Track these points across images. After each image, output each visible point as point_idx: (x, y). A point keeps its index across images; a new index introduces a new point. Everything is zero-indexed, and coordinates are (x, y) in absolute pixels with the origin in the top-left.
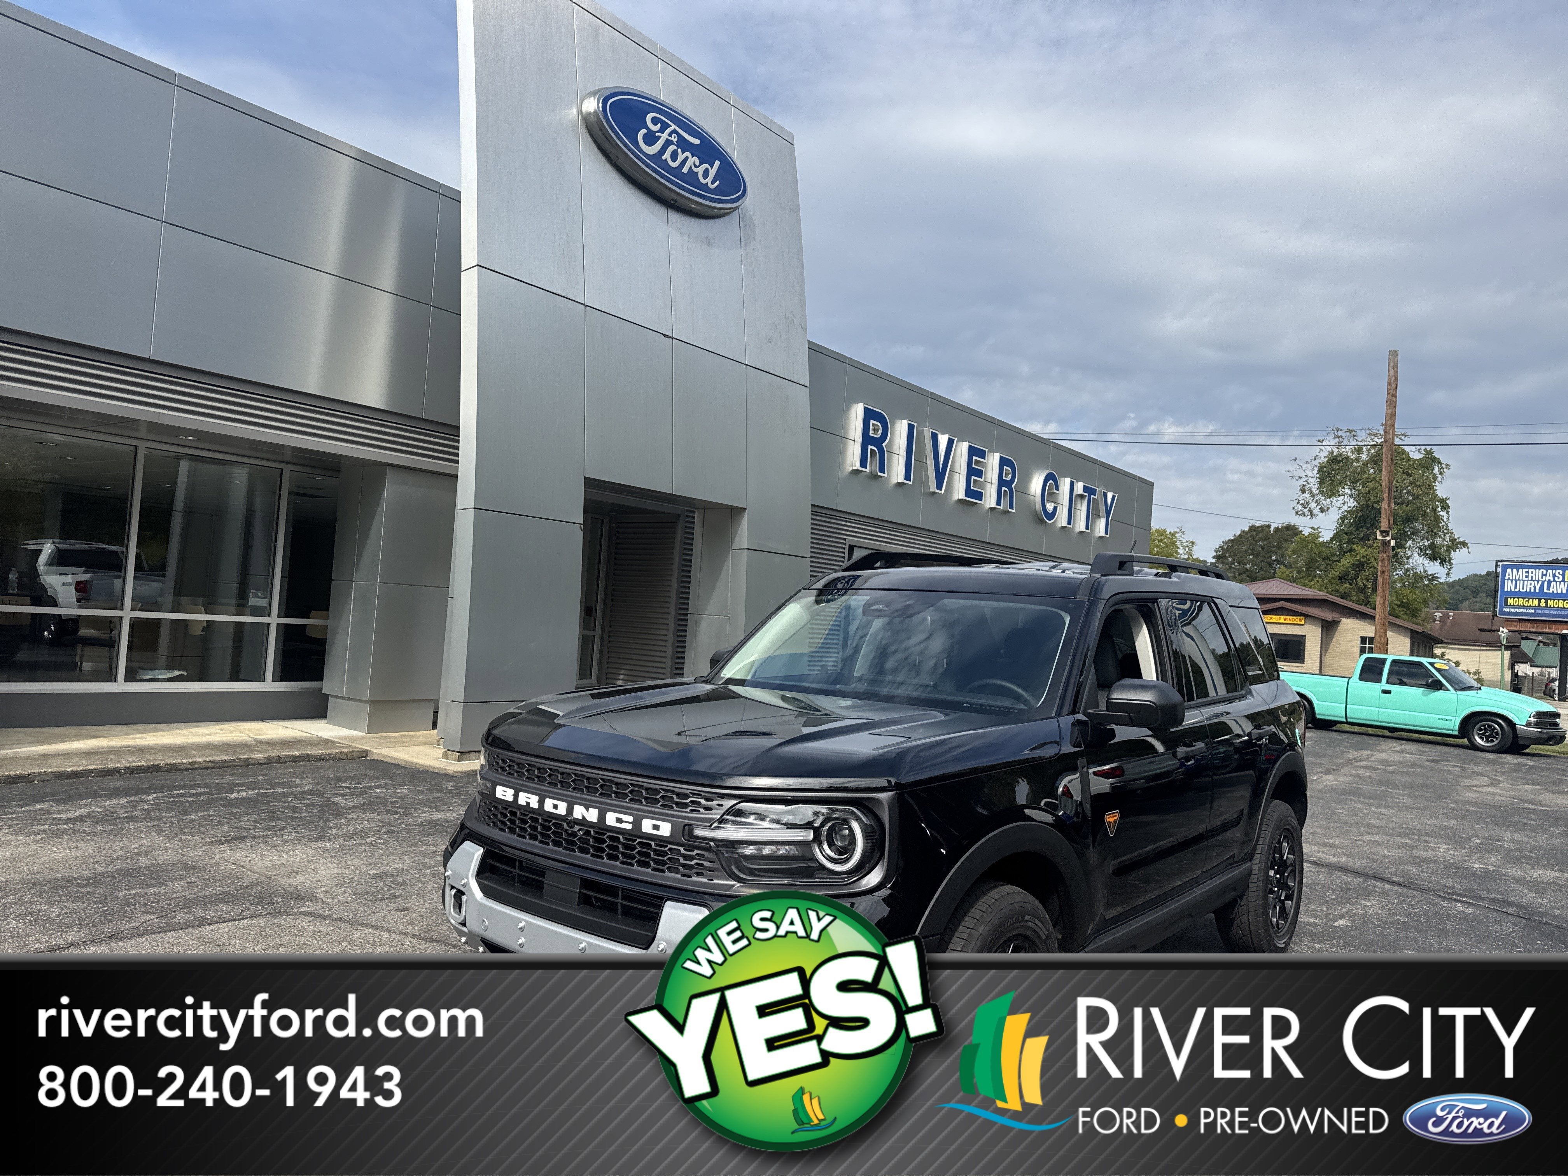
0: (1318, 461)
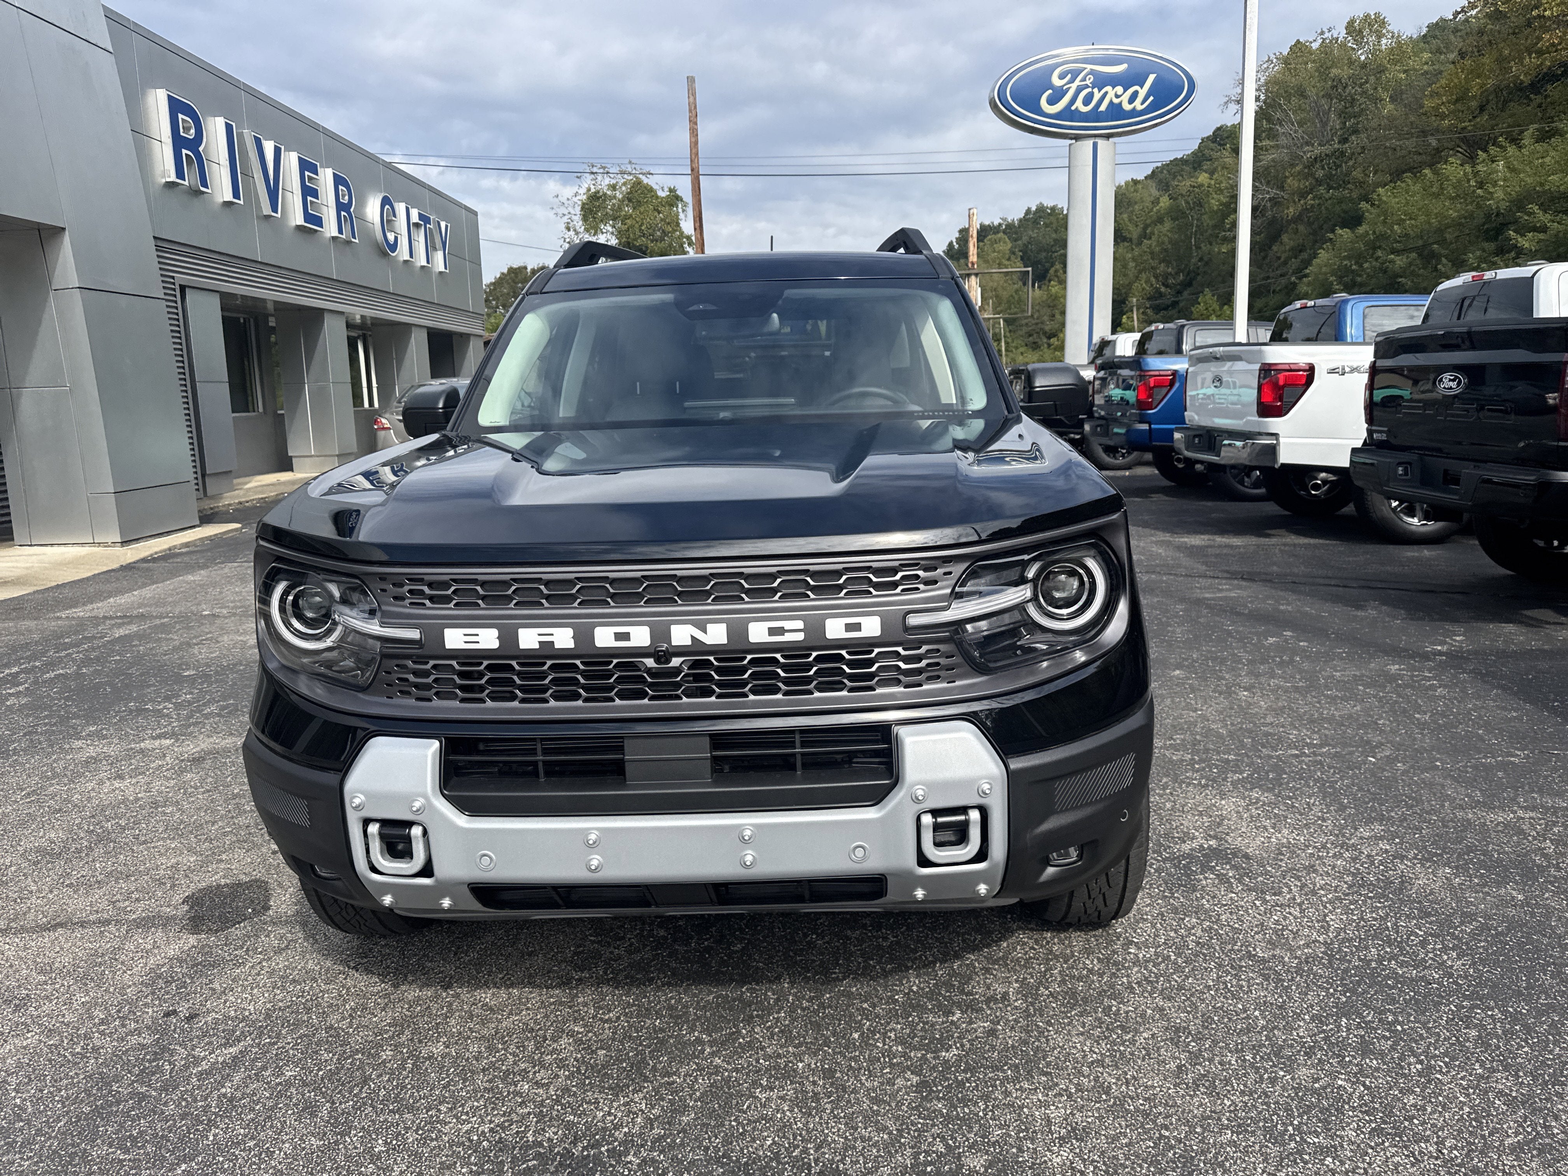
0: (579, 197)
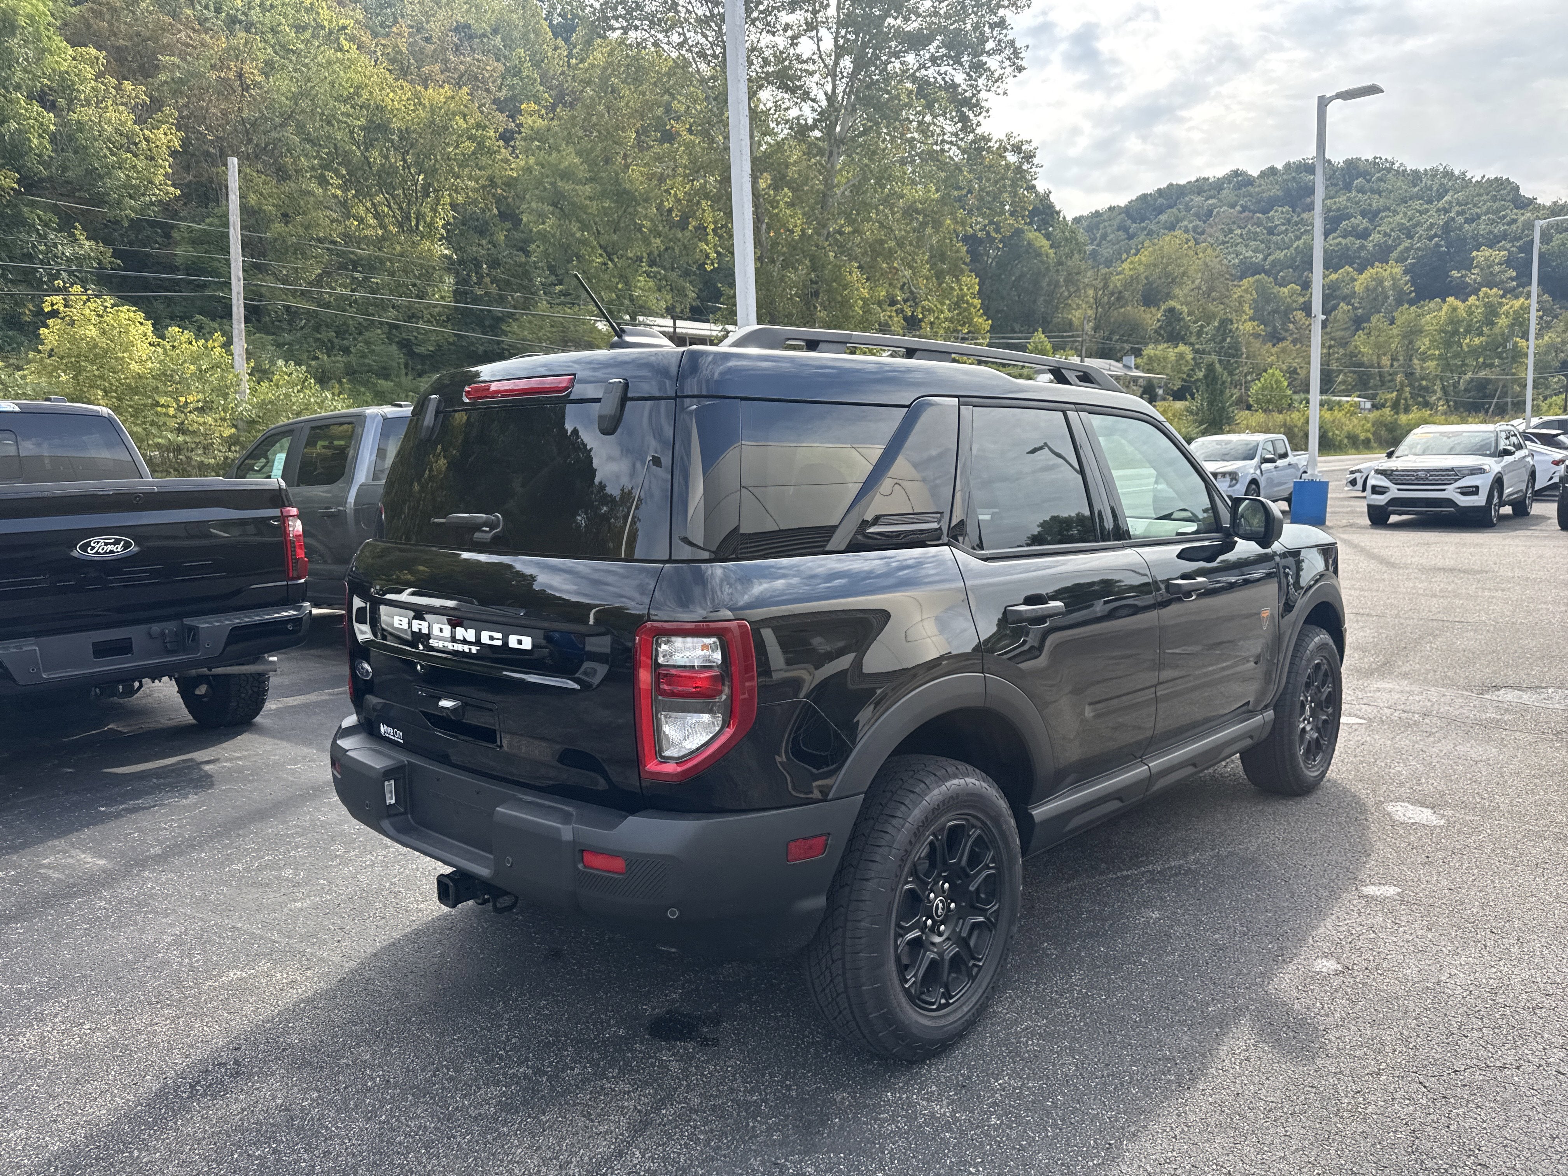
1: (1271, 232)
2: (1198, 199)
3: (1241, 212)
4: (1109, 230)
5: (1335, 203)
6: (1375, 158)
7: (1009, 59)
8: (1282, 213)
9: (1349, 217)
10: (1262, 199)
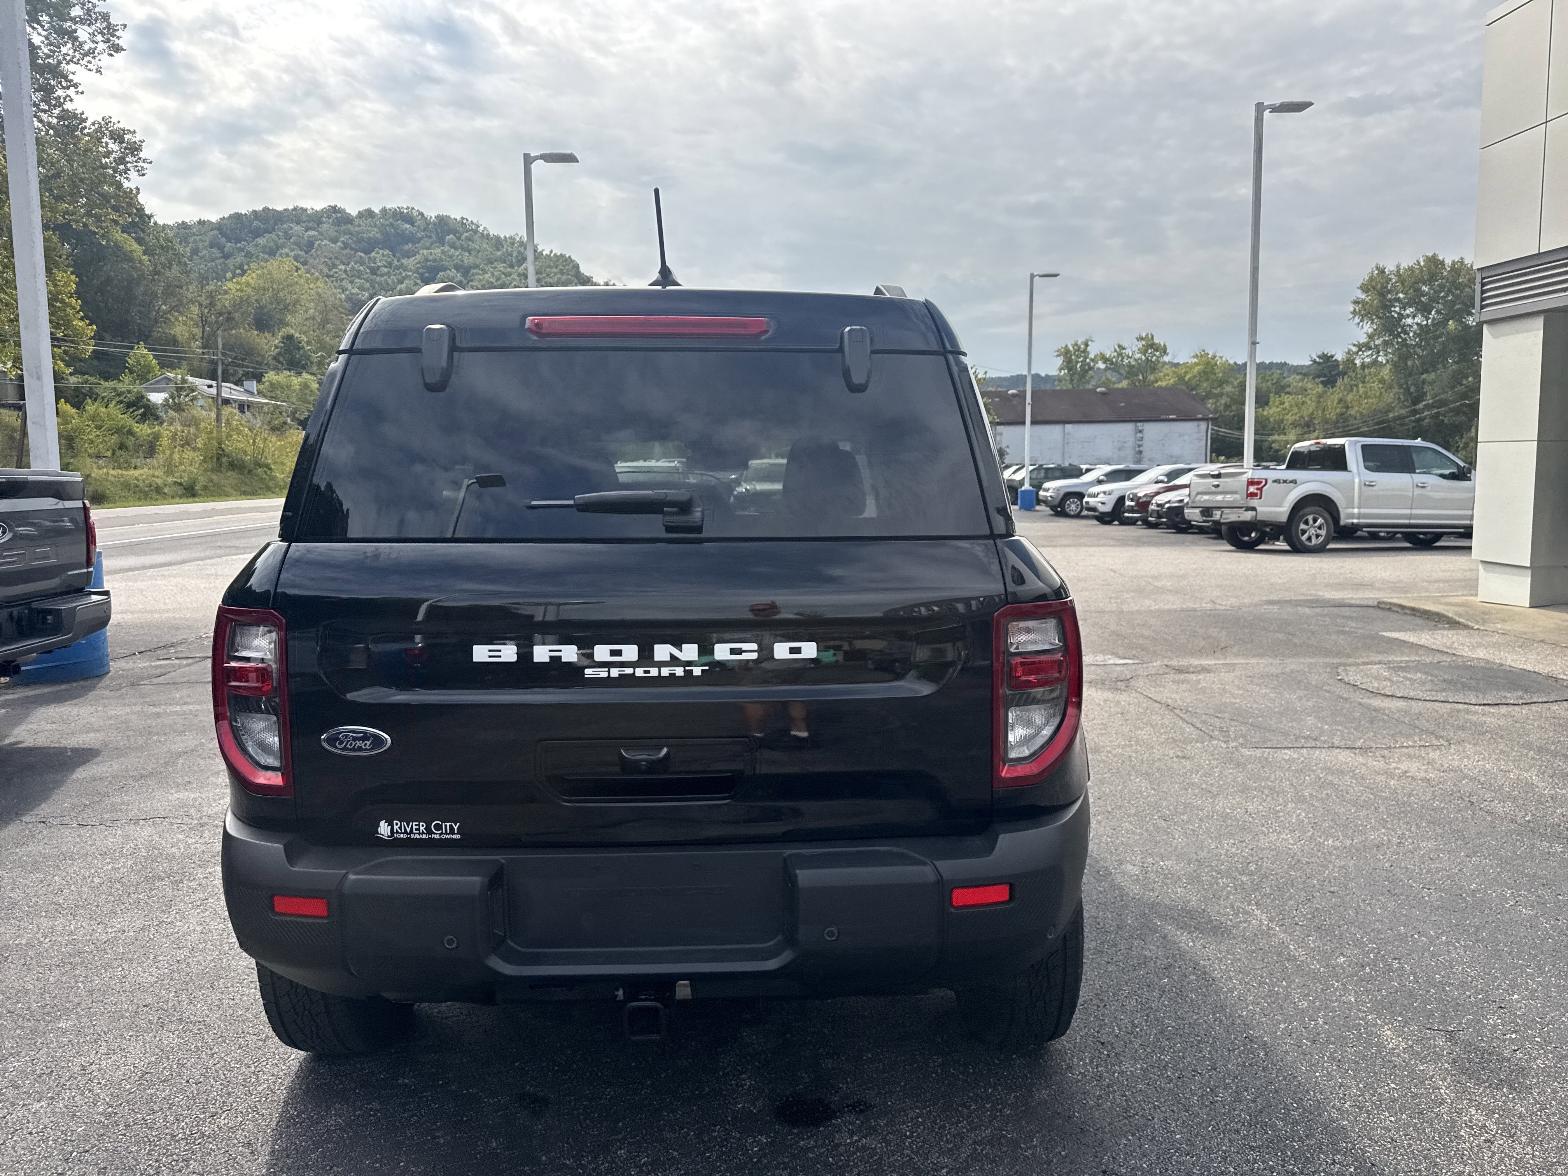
1: (374, 271)
2: (297, 229)
3: (341, 248)
4: (200, 245)
5: (431, 254)
6: (463, 218)
7: (102, 33)
8: (383, 255)
9: (444, 269)
10: (362, 239)
